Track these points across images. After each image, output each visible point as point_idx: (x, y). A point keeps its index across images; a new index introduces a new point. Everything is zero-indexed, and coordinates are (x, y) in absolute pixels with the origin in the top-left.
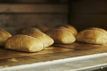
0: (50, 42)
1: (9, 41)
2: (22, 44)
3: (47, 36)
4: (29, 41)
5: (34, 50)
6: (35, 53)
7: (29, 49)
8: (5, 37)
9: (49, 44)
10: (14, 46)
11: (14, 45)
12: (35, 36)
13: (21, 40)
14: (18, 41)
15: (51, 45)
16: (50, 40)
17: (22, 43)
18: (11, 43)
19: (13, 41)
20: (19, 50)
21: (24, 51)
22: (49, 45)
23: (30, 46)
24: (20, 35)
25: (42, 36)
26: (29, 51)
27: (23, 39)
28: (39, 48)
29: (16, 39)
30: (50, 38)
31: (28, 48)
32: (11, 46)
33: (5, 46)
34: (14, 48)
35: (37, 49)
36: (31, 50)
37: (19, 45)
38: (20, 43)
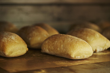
0: (105, 45)
1: (47, 42)
2: (62, 48)
3: (101, 35)
4: (71, 44)
5: (79, 57)
6: (79, 61)
7: (71, 56)
8: (45, 36)
9: (104, 47)
10: (52, 50)
11: (52, 48)
12: (85, 36)
13: (61, 42)
14: (58, 44)
15: (106, 48)
16: (105, 42)
17: (62, 46)
18: (49, 45)
19: (51, 42)
20: (59, 56)
21: (64, 57)
22: (104, 49)
23: (72, 51)
24: (62, 35)
25: (94, 36)
26: (71, 58)
27: (64, 41)
28: (86, 54)
29: (55, 40)
30: (106, 39)
31: (69, 54)
32: (49, 50)
33: (42, 49)
34: (52, 53)
35: (83, 56)
36: (73, 57)
37: (58, 49)
38: (60, 46)
